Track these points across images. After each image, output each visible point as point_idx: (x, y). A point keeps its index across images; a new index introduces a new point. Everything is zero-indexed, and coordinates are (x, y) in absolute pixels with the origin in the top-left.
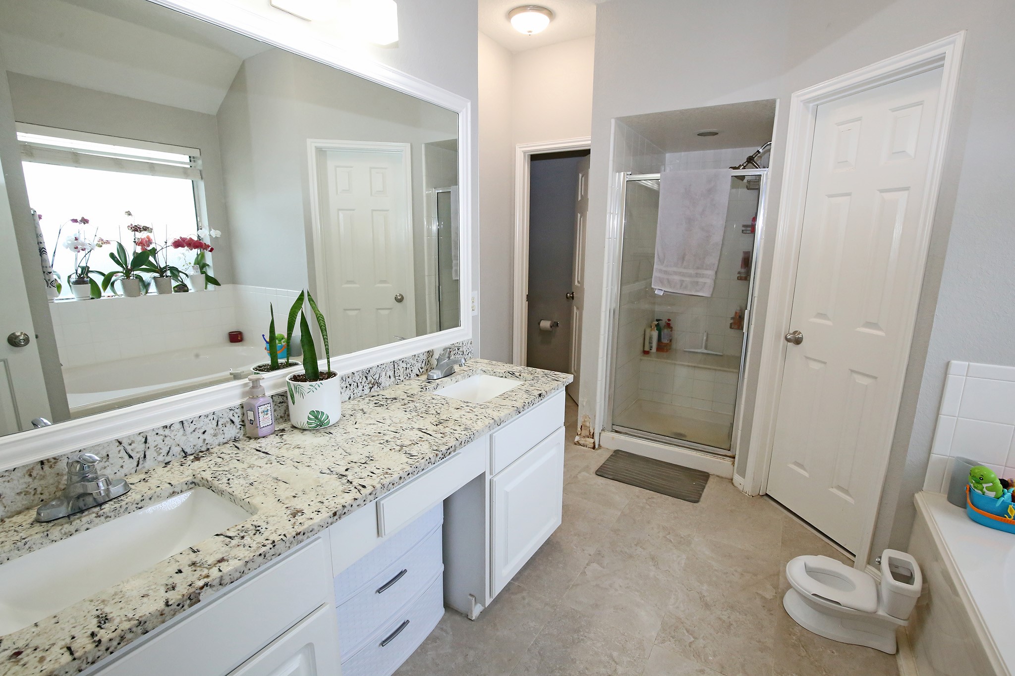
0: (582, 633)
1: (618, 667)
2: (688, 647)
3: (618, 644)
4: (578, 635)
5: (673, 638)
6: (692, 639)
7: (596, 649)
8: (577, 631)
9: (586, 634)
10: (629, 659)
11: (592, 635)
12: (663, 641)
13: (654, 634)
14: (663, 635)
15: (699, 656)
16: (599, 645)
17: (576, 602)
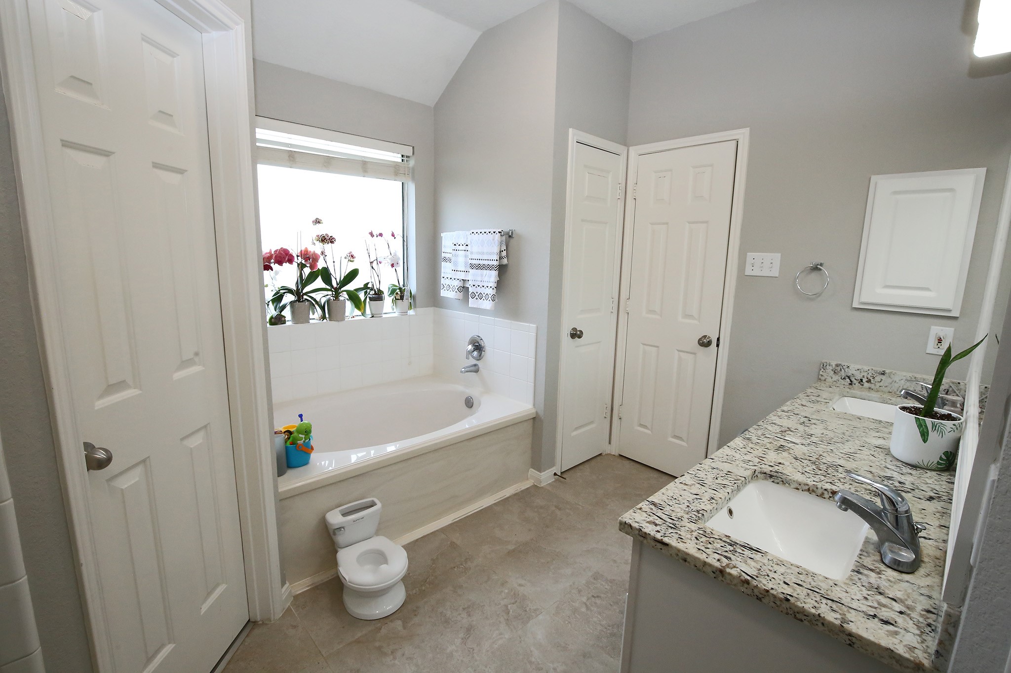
0: (609, 631)
1: (585, 601)
2: (518, 601)
3: (577, 616)
4: (613, 631)
5: (526, 611)
6: (509, 606)
7: (599, 616)
8: (613, 635)
9: (605, 630)
10: (574, 604)
11: (599, 628)
12: (535, 610)
13: (541, 617)
14: (533, 614)
15: (515, 594)
16: (595, 619)
17: (606, 665)
